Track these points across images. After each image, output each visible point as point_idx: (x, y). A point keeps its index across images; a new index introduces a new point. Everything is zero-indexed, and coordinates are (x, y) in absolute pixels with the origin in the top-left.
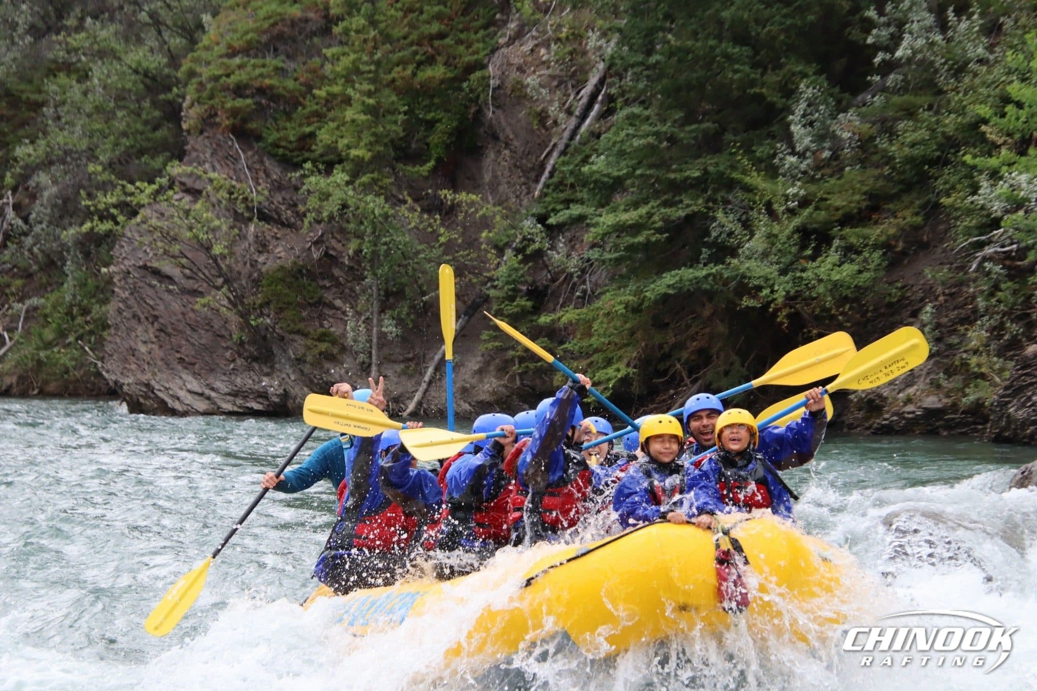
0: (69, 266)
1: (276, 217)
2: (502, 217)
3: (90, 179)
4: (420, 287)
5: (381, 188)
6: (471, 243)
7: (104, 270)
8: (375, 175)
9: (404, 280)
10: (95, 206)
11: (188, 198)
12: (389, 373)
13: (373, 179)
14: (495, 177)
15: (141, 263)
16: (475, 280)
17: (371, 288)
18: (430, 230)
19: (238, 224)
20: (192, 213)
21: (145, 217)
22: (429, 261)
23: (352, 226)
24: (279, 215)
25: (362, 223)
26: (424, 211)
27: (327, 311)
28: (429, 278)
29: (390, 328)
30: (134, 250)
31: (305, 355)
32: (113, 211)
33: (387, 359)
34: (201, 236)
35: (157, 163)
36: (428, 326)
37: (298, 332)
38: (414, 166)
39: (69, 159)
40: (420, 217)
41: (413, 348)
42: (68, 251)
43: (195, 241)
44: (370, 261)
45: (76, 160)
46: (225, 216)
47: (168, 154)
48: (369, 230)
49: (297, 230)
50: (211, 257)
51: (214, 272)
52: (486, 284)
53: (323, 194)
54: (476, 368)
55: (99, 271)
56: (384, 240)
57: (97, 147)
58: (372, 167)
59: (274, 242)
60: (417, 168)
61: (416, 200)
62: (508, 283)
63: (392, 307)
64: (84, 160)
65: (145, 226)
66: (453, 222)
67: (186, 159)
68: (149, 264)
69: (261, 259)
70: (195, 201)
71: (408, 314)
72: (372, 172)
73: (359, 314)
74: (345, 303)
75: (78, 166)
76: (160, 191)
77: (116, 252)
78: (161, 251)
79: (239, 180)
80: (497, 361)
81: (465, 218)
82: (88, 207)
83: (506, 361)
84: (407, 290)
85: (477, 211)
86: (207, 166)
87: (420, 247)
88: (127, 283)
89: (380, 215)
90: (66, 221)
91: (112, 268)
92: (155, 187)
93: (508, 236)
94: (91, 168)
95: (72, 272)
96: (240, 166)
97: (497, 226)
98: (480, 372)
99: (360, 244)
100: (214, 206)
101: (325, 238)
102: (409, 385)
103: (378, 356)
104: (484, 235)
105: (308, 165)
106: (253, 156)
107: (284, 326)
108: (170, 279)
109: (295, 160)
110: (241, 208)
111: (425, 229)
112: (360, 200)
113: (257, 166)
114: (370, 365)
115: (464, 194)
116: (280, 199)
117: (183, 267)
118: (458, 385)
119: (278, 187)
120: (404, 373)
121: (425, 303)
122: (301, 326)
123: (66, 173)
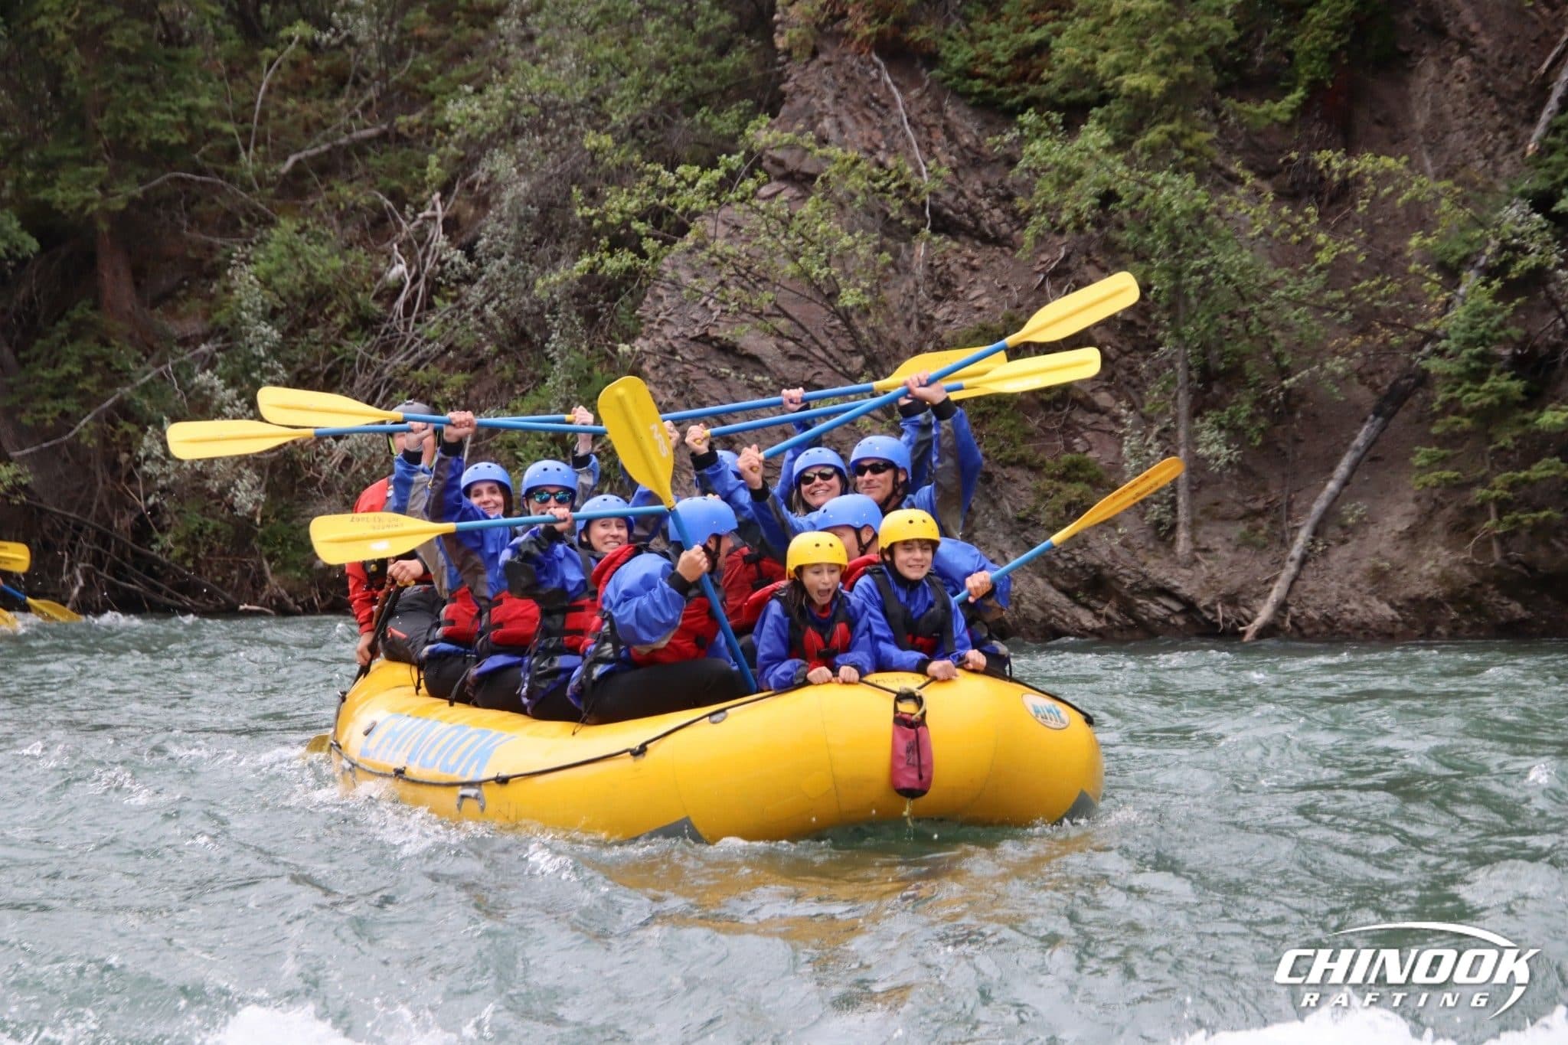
0: (556, 344)
1: (970, 223)
2: (1454, 202)
3: (593, 162)
4: (1277, 358)
5: (1189, 152)
6: (1387, 263)
7: (623, 348)
8: (1176, 126)
9: (1244, 345)
10: (602, 217)
11: (789, 192)
12: (1216, 541)
13: (1171, 134)
14: (1439, 116)
15: (697, 331)
16: (1396, 341)
17: (1171, 366)
18: (1295, 238)
19: (889, 242)
20: (797, 225)
21: (701, 235)
22: (1297, 303)
23: (1127, 237)
24: (977, 223)
25: (1149, 229)
26: (1281, 196)
27: (1078, 416)
28: (1295, 338)
29: (1214, 446)
30: (682, 304)
31: (1036, 510)
32: (636, 225)
33: (1211, 514)
34: (816, 270)
35: (725, 123)
36: (1297, 441)
37: (1021, 463)
38: (1261, 101)
39: (551, 123)
40: (1275, 210)
41: (1265, 490)
42: (553, 311)
43: (803, 281)
44: (1168, 308)
45: (566, 123)
46: (864, 227)
47: (749, 103)
48: (1162, 245)
49: (1014, 248)
50: (836, 313)
51: (845, 343)
52: (1420, 348)
53: (1068, 171)
54: (1403, 526)
55: (615, 350)
56: (1197, 263)
57: (607, 95)
58: (1169, 108)
59: (966, 276)
60: (1267, 106)
61: (1265, 175)
62: (1469, 343)
63: (1217, 405)
64: (582, 122)
65: (703, 255)
66: (1347, 218)
67: (784, 111)
68: (712, 332)
69: (941, 314)
70: (803, 199)
71: (1252, 418)
72: (1170, 120)
73: (1148, 420)
74: (1118, 399)
75: (570, 136)
76: (731, 179)
77: (646, 310)
78: (733, 306)
79: (892, 150)
80: (1449, 510)
81: (1371, 208)
82: (589, 220)
83: (1470, 511)
84: (1249, 365)
85: (1397, 192)
86: (827, 123)
87: (1274, 275)
88: (669, 373)
89: (1184, 213)
90: (545, 252)
91: (640, 344)
92: (718, 174)
93: (1469, 243)
94: (591, 141)
95: (562, 356)
96: (895, 121)
97: (1445, 222)
98: (1412, 534)
99: (1147, 272)
100: (842, 206)
101: (1072, 264)
102: (1260, 566)
103: (1192, 508)
104: (1414, 242)
105: (1029, 118)
106: (921, 97)
107: (991, 450)
108: (754, 359)
109: (1008, 102)
110: (895, 208)
111: (1285, 235)
112: (1142, 182)
113: (929, 119)
114: (1173, 528)
115: (1368, 156)
116: (978, 186)
117: (780, 335)
118: (1366, 564)
119: (974, 160)
120: (1246, 542)
121: (1289, 392)
122: (1027, 450)
123: (546, 152)
